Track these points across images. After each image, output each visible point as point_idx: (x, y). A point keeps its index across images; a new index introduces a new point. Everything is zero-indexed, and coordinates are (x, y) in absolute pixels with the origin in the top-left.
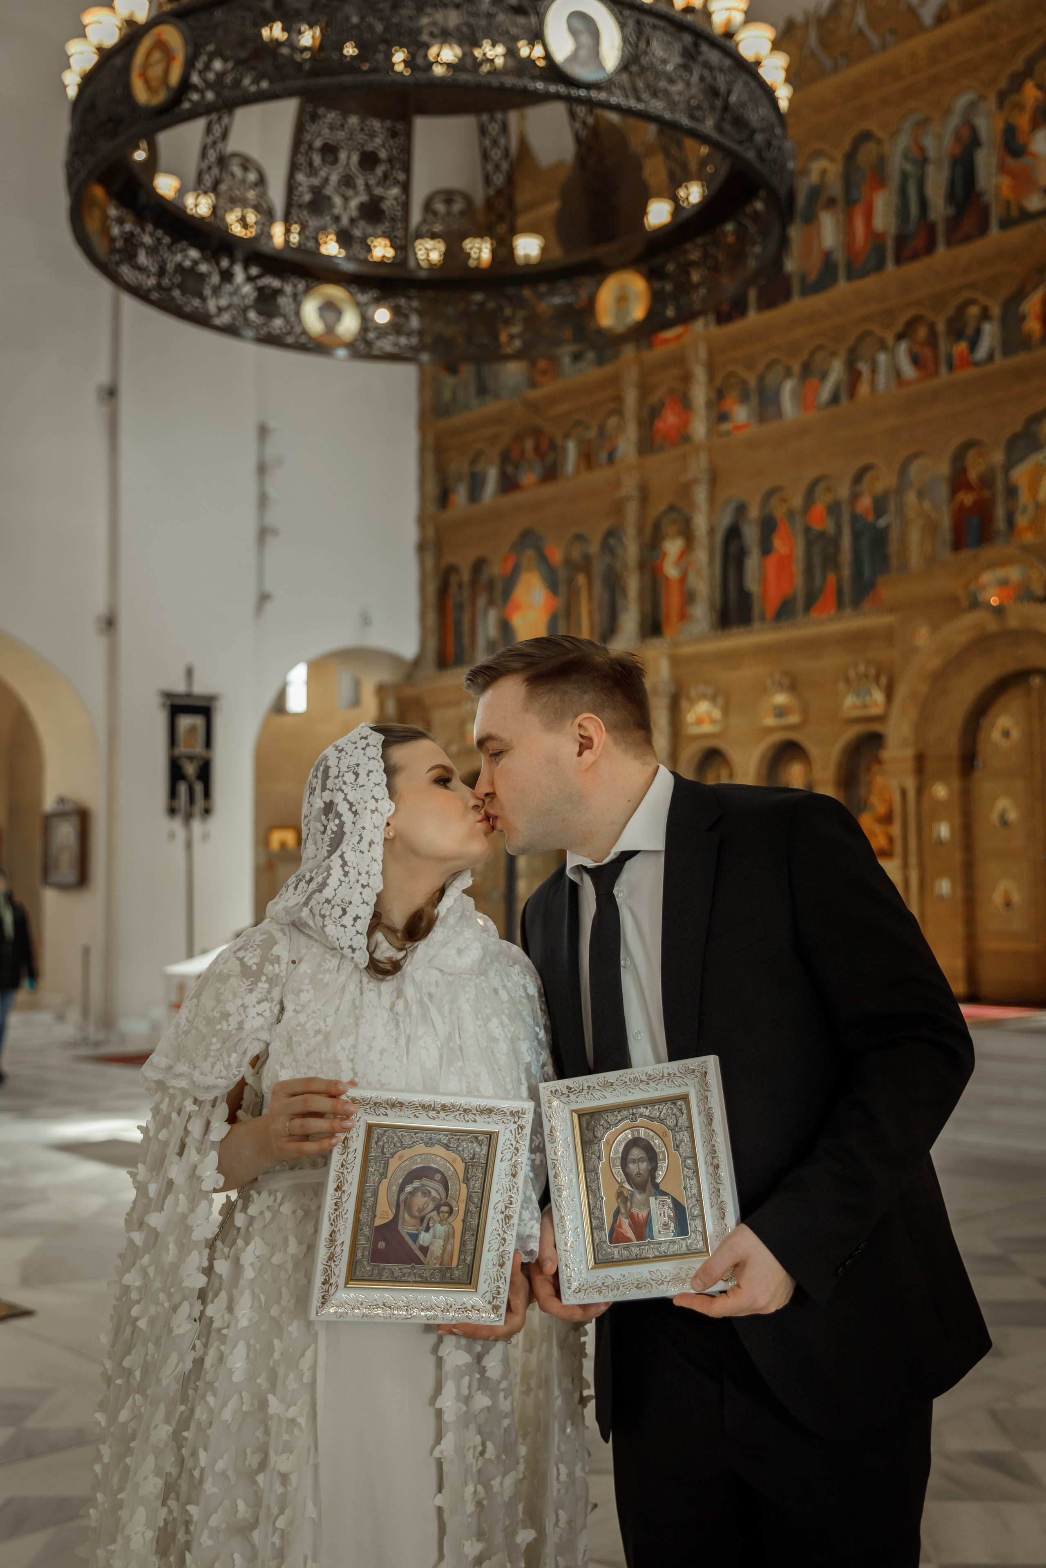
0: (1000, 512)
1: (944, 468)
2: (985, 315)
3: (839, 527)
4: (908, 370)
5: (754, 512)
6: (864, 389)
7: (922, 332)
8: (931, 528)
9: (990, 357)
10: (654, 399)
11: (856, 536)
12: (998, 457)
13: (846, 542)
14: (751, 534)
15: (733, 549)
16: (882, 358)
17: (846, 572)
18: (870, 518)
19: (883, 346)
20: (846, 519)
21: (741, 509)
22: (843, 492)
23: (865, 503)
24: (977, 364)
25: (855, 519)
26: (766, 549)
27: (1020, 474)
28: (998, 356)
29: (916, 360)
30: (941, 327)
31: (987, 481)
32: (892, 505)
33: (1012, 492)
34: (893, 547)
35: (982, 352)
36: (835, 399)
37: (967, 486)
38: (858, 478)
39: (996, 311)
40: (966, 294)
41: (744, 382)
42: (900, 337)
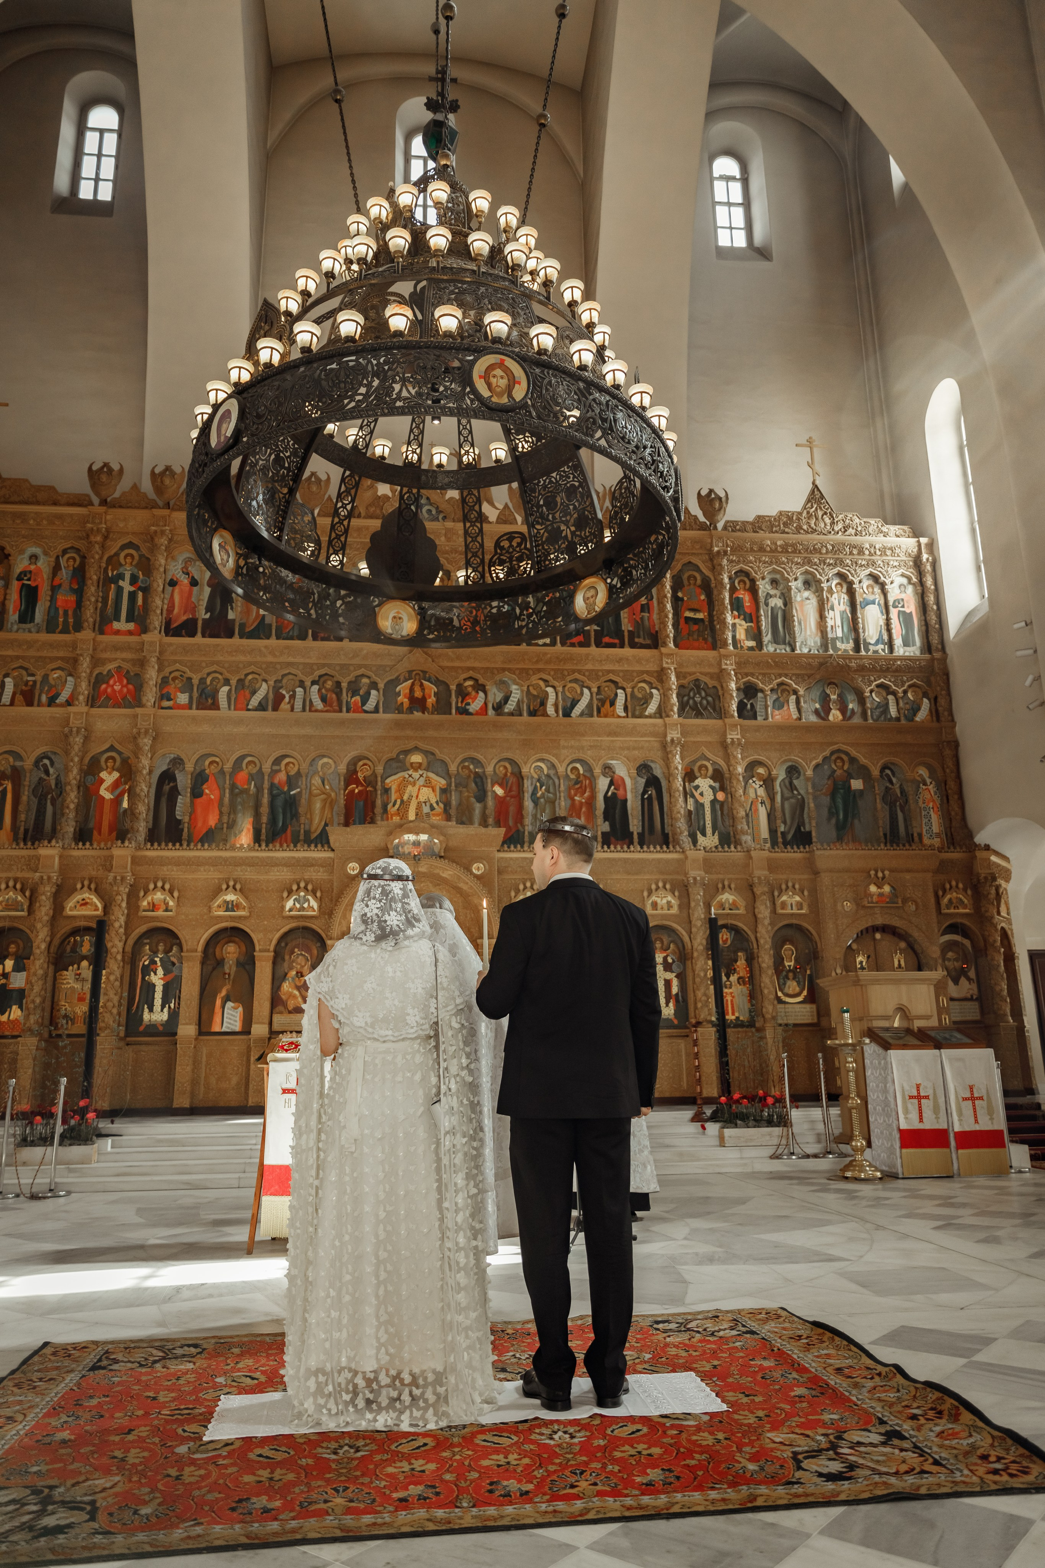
0: (379, 802)
1: (342, 768)
2: (374, 685)
3: (259, 789)
4: (318, 704)
5: (189, 767)
6: (285, 706)
7: (329, 684)
8: (329, 803)
9: (376, 710)
10: (105, 669)
11: (273, 798)
12: (380, 769)
13: (265, 800)
14: (183, 780)
15: (166, 788)
16: (299, 691)
17: (264, 819)
18: (286, 789)
19: (302, 684)
20: (266, 785)
21: (178, 762)
22: (267, 767)
23: (282, 777)
24: (366, 712)
25: (272, 786)
26: (196, 793)
27: (392, 782)
28: (381, 710)
29: (323, 699)
30: (344, 685)
31: (371, 781)
32: (303, 782)
33: (387, 791)
34: (301, 810)
35: (371, 705)
36: (262, 707)
37: (358, 782)
38: (277, 761)
39: (381, 686)
40: (362, 671)
41: (189, 679)
42: (314, 683)
